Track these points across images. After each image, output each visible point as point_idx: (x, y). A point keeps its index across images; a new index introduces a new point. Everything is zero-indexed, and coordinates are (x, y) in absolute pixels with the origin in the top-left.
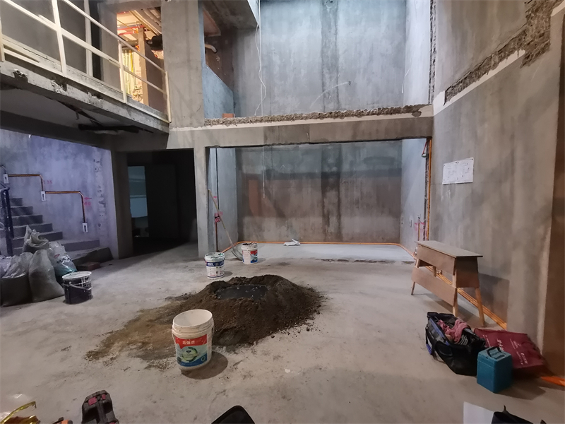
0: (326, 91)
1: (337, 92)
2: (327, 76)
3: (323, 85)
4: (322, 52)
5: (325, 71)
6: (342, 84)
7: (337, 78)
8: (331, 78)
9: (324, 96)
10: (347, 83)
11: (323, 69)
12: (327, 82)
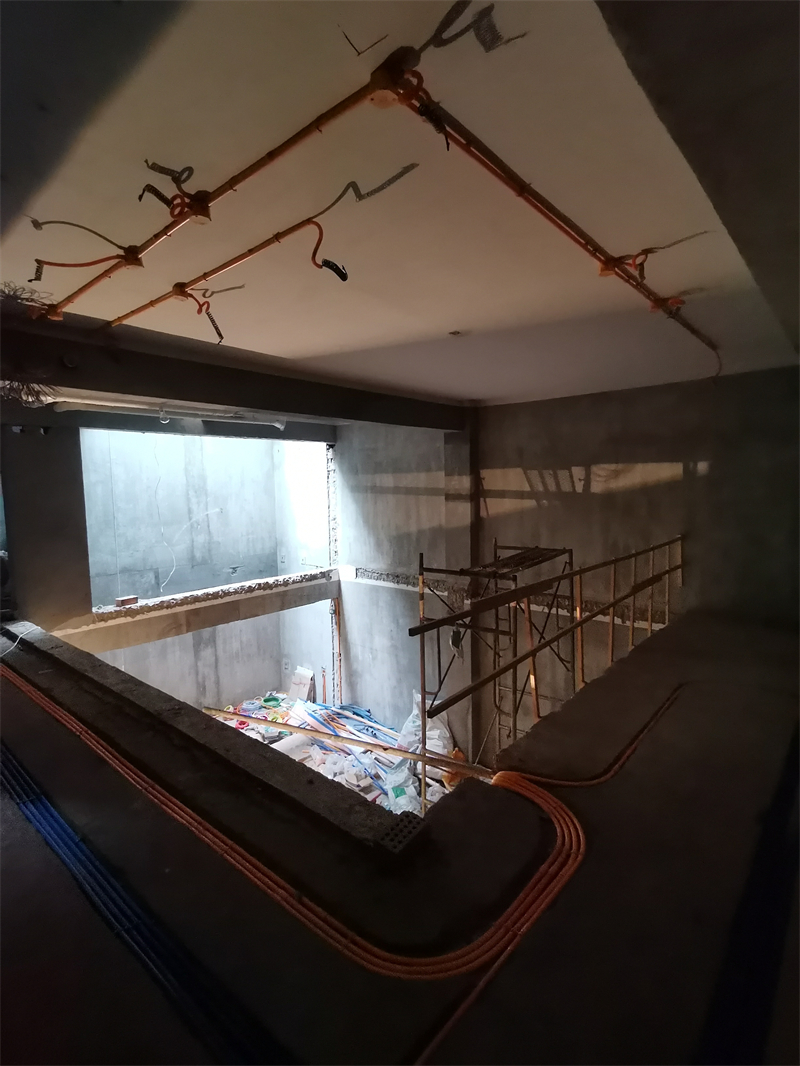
0: (194, 520)
1: (208, 521)
2: (194, 500)
3: (190, 511)
4: (186, 470)
5: (191, 493)
6: (213, 511)
7: (207, 504)
8: (198, 503)
9: (192, 526)
10: (218, 510)
11: (188, 491)
12: (194, 507)
